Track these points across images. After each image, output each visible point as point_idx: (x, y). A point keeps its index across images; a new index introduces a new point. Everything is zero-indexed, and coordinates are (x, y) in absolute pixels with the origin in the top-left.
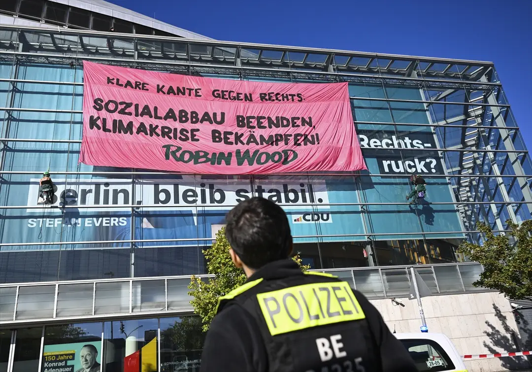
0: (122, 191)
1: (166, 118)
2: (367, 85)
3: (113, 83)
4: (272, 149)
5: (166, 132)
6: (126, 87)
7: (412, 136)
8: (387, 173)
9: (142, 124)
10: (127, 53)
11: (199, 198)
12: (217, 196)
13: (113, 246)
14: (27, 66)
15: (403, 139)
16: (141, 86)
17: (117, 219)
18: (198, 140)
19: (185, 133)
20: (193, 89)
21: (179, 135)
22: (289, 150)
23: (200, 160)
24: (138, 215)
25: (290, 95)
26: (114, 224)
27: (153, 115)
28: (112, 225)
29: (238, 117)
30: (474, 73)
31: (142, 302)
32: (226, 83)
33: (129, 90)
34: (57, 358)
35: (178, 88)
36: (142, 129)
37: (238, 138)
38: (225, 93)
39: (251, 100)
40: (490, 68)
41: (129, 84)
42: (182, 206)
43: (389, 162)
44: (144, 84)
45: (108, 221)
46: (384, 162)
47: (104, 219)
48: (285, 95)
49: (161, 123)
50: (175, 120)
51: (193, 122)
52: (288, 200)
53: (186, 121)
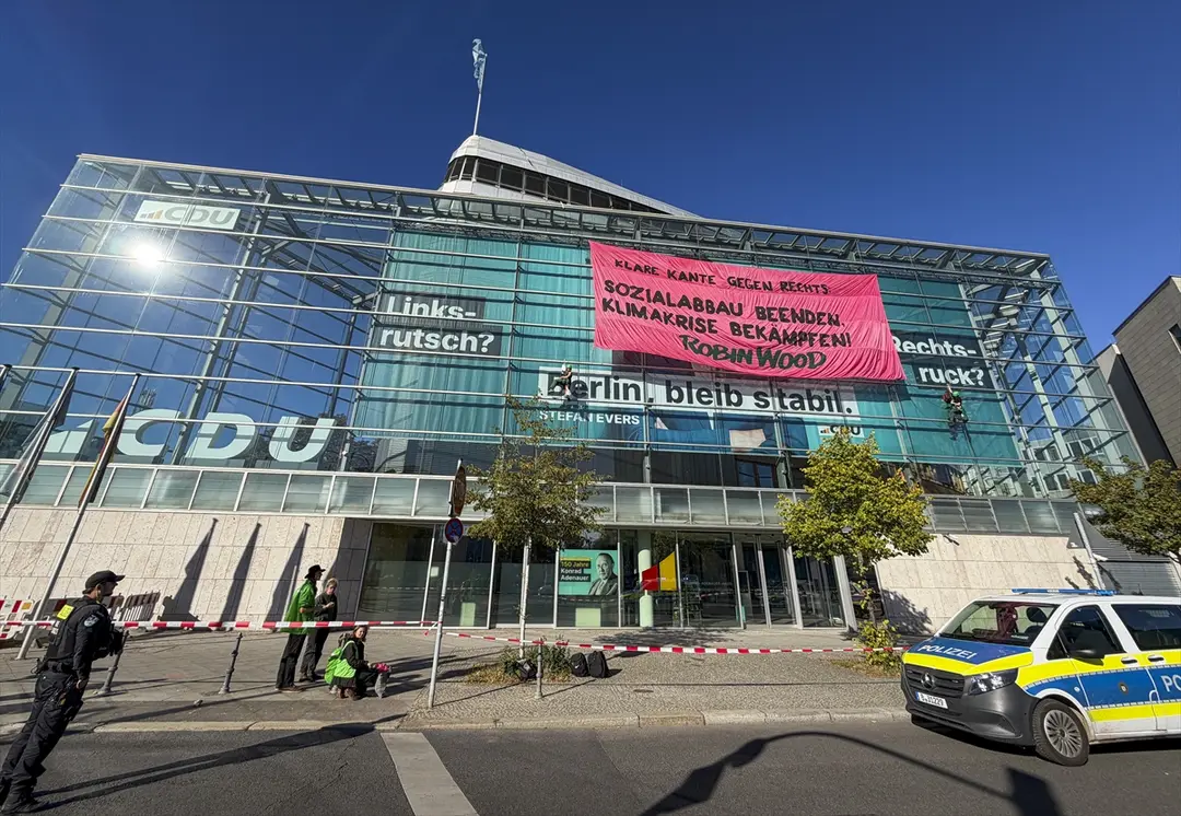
0: (632, 386)
1: (680, 304)
2: (900, 278)
3: (622, 266)
4: (795, 350)
5: (681, 321)
6: (635, 270)
7: (955, 340)
8: (925, 383)
9: (655, 311)
10: (626, 232)
11: (714, 399)
12: (734, 398)
13: (626, 446)
14: (530, 243)
15: (942, 344)
16: (651, 271)
17: (629, 416)
18: (716, 332)
19: (701, 322)
20: (706, 276)
21: (695, 324)
22: (815, 352)
23: (719, 357)
24: (651, 413)
26: (626, 421)
27: (666, 301)
28: (624, 423)
29: (757, 308)
30: (1021, 266)
31: (663, 511)
32: (743, 270)
33: (639, 274)
34: (573, 565)
35: (690, 274)
36: (655, 315)
37: (760, 331)
38: (741, 281)
39: (771, 289)
40: (1046, 262)
41: (637, 268)
42: (696, 407)
43: (926, 370)
44: (653, 268)
45: (620, 419)
46: (921, 369)
47: (616, 415)
49: (674, 311)
50: (690, 308)
51: (708, 312)
52: (812, 407)
53: (702, 310)
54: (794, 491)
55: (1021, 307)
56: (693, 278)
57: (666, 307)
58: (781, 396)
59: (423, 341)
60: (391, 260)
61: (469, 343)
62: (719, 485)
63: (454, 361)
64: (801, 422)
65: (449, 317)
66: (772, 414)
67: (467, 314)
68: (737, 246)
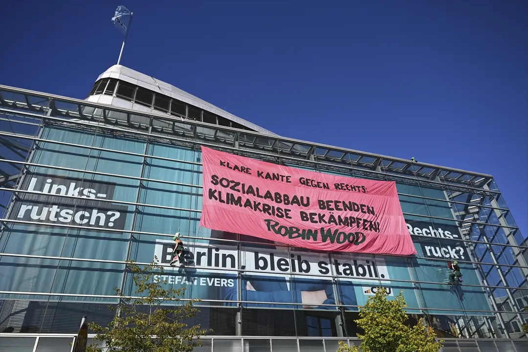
0: (229, 256)
1: (266, 197)
2: (409, 185)
3: (225, 166)
4: (348, 230)
5: (266, 209)
6: (234, 169)
7: (445, 227)
8: (429, 257)
9: (248, 200)
10: (227, 141)
11: (290, 267)
12: (304, 266)
13: (223, 305)
14: (155, 144)
15: (438, 230)
16: (245, 170)
17: (226, 280)
18: (290, 218)
19: (280, 211)
20: (284, 176)
21: (276, 212)
22: (360, 233)
23: (293, 236)
24: (243, 278)
25: (357, 186)
26: (224, 284)
27: (256, 193)
28: (222, 285)
29: (319, 201)
30: (478, 181)
32: (309, 174)
33: (236, 172)
35: (274, 174)
36: (248, 203)
37: (321, 218)
38: (308, 181)
39: (328, 188)
40: (491, 180)
41: (236, 167)
42: (277, 273)
43: (429, 248)
44: (247, 169)
45: (219, 282)
46: (426, 247)
47: (216, 279)
49: (262, 201)
50: (272, 200)
51: (285, 204)
52: (358, 274)
53: (280, 202)
54: (349, 338)
55: (479, 208)
56: (276, 177)
57: (256, 197)
58: (337, 265)
59: (57, 215)
60: (38, 148)
61: (98, 218)
62: (293, 335)
63: (82, 233)
64: (350, 284)
65: (83, 197)
66: (331, 279)
67: (99, 195)
68: (304, 157)
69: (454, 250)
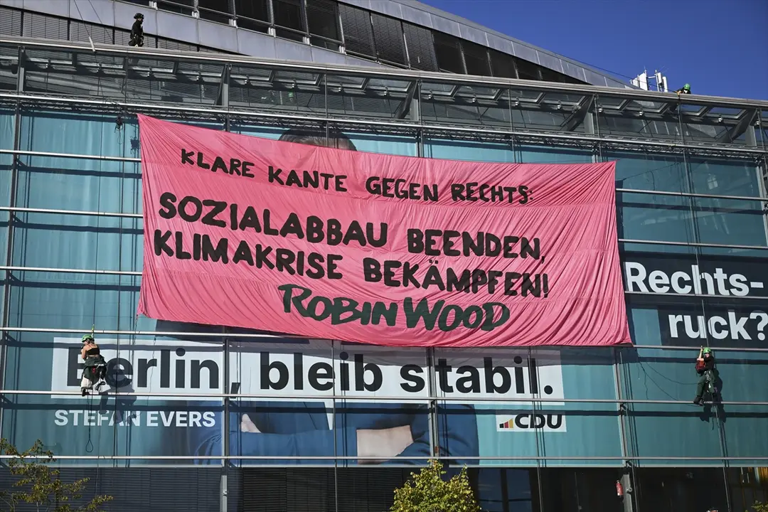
3: (192, 163)
4: (466, 300)
5: (285, 260)
6: (214, 169)
11: (337, 381)
12: (369, 377)
15: (713, 273)
16: (241, 168)
17: (198, 414)
18: (339, 276)
19: (317, 261)
20: (332, 176)
21: (306, 266)
22: (495, 304)
23: (342, 316)
24: (235, 408)
25: (506, 189)
26: (194, 423)
27: (262, 227)
28: (191, 425)
29: (410, 232)
33: (220, 177)
35: (306, 173)
36: (243, 253)
37: (409, 273)
38: (389, 184)
39: (435, 199)
41: (219, 163)
42: (308, 393)
43: (679, 318)
44: (245, 164)
45: (185, 419)
46: (671, 317)
47: (179, 414)
48: (497, 189)
49: (275, 243)
50: (301, 236)
51: (331, 242)
52: (491, 389)
53: (319, 240)
57: (261, 235)
64: (470, 412)
69: (744, 320)
